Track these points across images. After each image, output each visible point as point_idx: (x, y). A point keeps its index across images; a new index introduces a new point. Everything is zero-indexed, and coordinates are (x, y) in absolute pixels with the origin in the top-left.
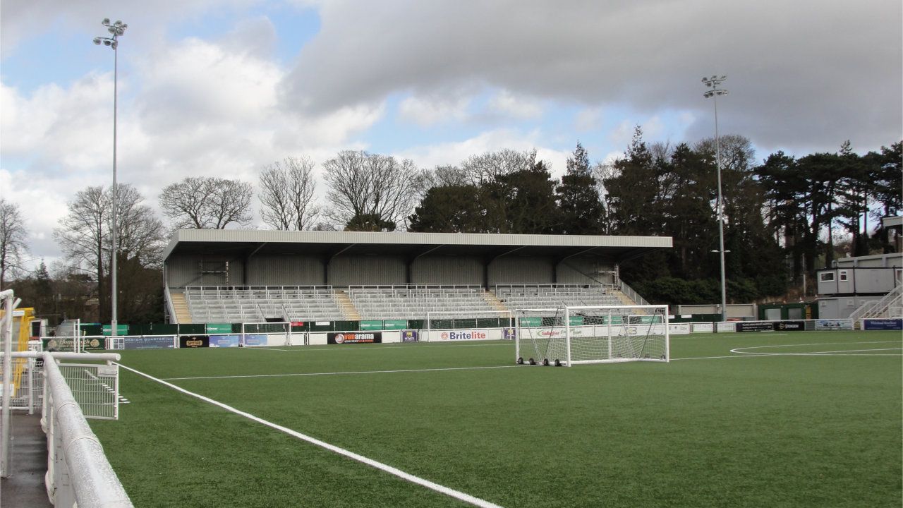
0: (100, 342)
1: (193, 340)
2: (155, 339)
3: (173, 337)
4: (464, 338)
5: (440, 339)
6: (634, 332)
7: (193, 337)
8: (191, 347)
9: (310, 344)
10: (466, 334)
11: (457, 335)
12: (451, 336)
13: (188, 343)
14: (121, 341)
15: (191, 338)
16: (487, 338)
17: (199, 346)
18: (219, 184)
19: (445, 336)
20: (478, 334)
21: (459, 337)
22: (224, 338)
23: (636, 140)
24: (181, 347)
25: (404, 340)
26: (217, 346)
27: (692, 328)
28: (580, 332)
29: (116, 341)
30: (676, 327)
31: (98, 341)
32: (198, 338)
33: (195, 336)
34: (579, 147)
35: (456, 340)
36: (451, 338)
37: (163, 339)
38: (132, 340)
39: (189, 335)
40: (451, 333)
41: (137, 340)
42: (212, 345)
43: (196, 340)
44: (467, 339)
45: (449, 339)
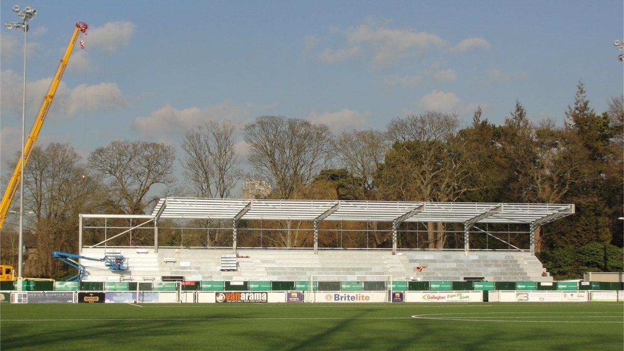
0: (5, 296)
1: (90, 296)
2: (55, 295)
3: (72, 293)
4: (348, 300)
5: (324, 300)
6: (526, 298)
7: (90, 293)
8: (88, 302)
9: (199, 302)
10: (351, 296)
11: (342, 297)
12: (335, 297)
13: (86, 299)
14: (25, 296)
15: (88, 295)
16: (371, 301)
17: (95, 302)
18: (146, 146)
19: (329, 298)
20: (363, 296)
21: (343, 299)
22: (119, 294)
23: (578, 99)
24: (79, 302)
25: (288, 300)
26: (113, 302)
27: (590, 296)
28: (468, 297)
29: (20, 296)
30: (572, 295)
31: (3, 295)
32: (95, 295)
33: (92, 293)
34: (519, 109)
35: (340, 301)
36: (335, 300)
37: (63, 295)
38: (35, 295)
39: (86, 292)
40: (335, 295)
41: (39, 295)
42: (107, 301)
43: (93, 296)
44: (351, 301)
45: (333, 301)
